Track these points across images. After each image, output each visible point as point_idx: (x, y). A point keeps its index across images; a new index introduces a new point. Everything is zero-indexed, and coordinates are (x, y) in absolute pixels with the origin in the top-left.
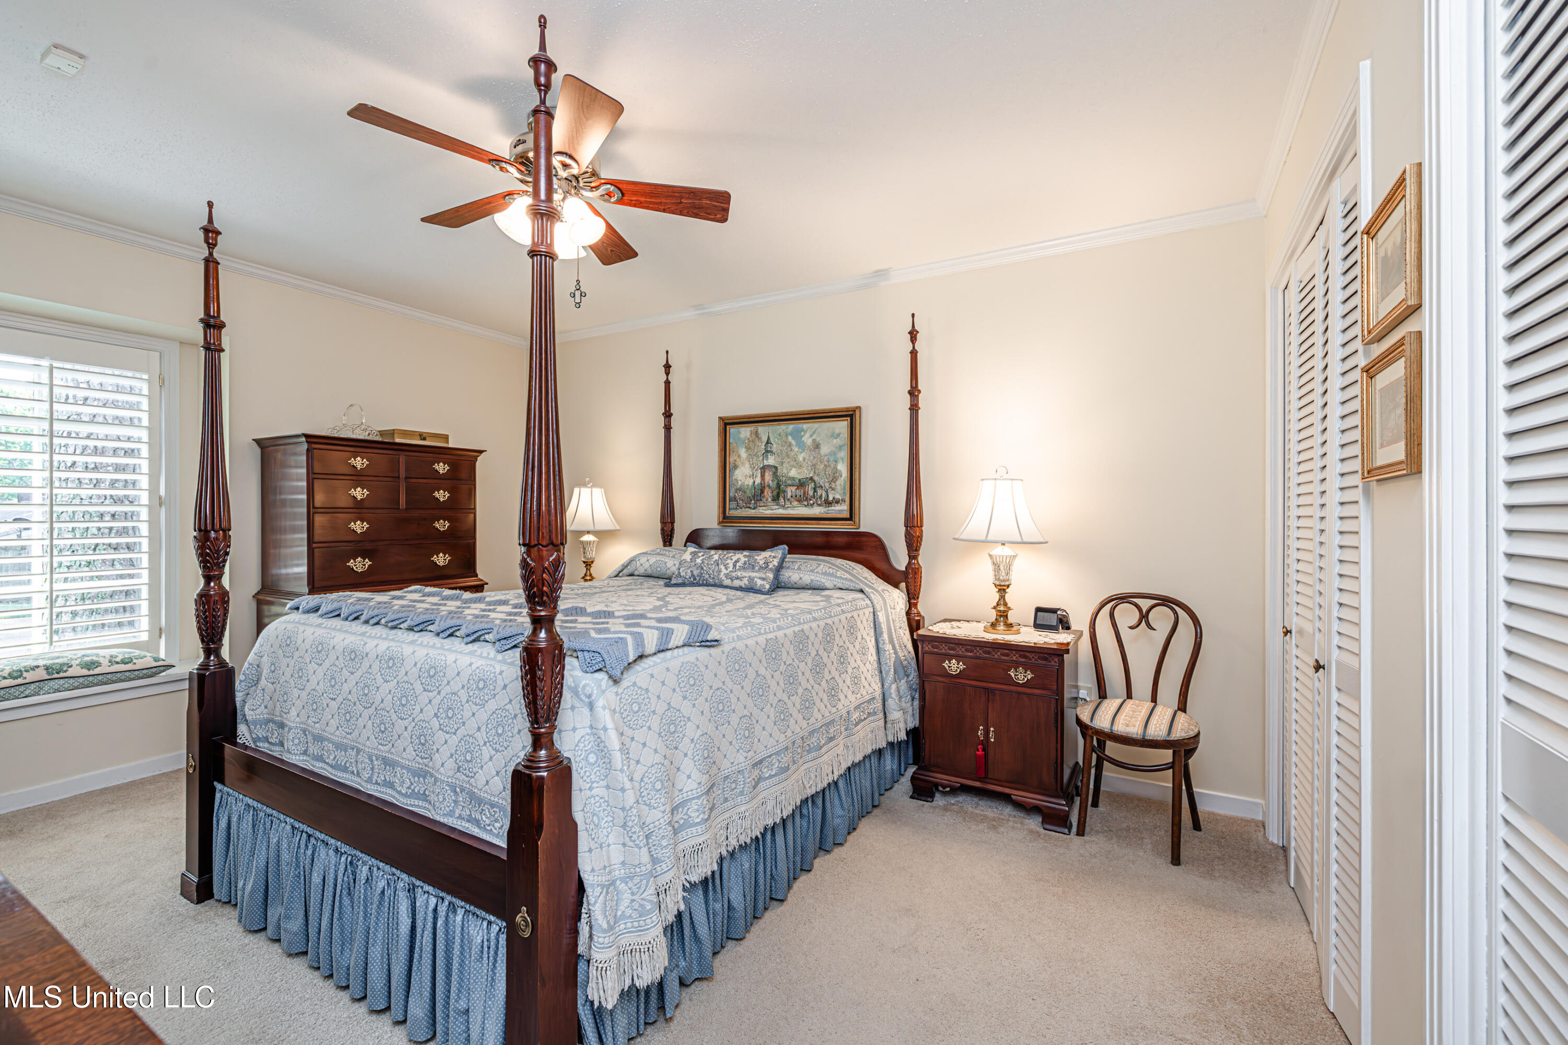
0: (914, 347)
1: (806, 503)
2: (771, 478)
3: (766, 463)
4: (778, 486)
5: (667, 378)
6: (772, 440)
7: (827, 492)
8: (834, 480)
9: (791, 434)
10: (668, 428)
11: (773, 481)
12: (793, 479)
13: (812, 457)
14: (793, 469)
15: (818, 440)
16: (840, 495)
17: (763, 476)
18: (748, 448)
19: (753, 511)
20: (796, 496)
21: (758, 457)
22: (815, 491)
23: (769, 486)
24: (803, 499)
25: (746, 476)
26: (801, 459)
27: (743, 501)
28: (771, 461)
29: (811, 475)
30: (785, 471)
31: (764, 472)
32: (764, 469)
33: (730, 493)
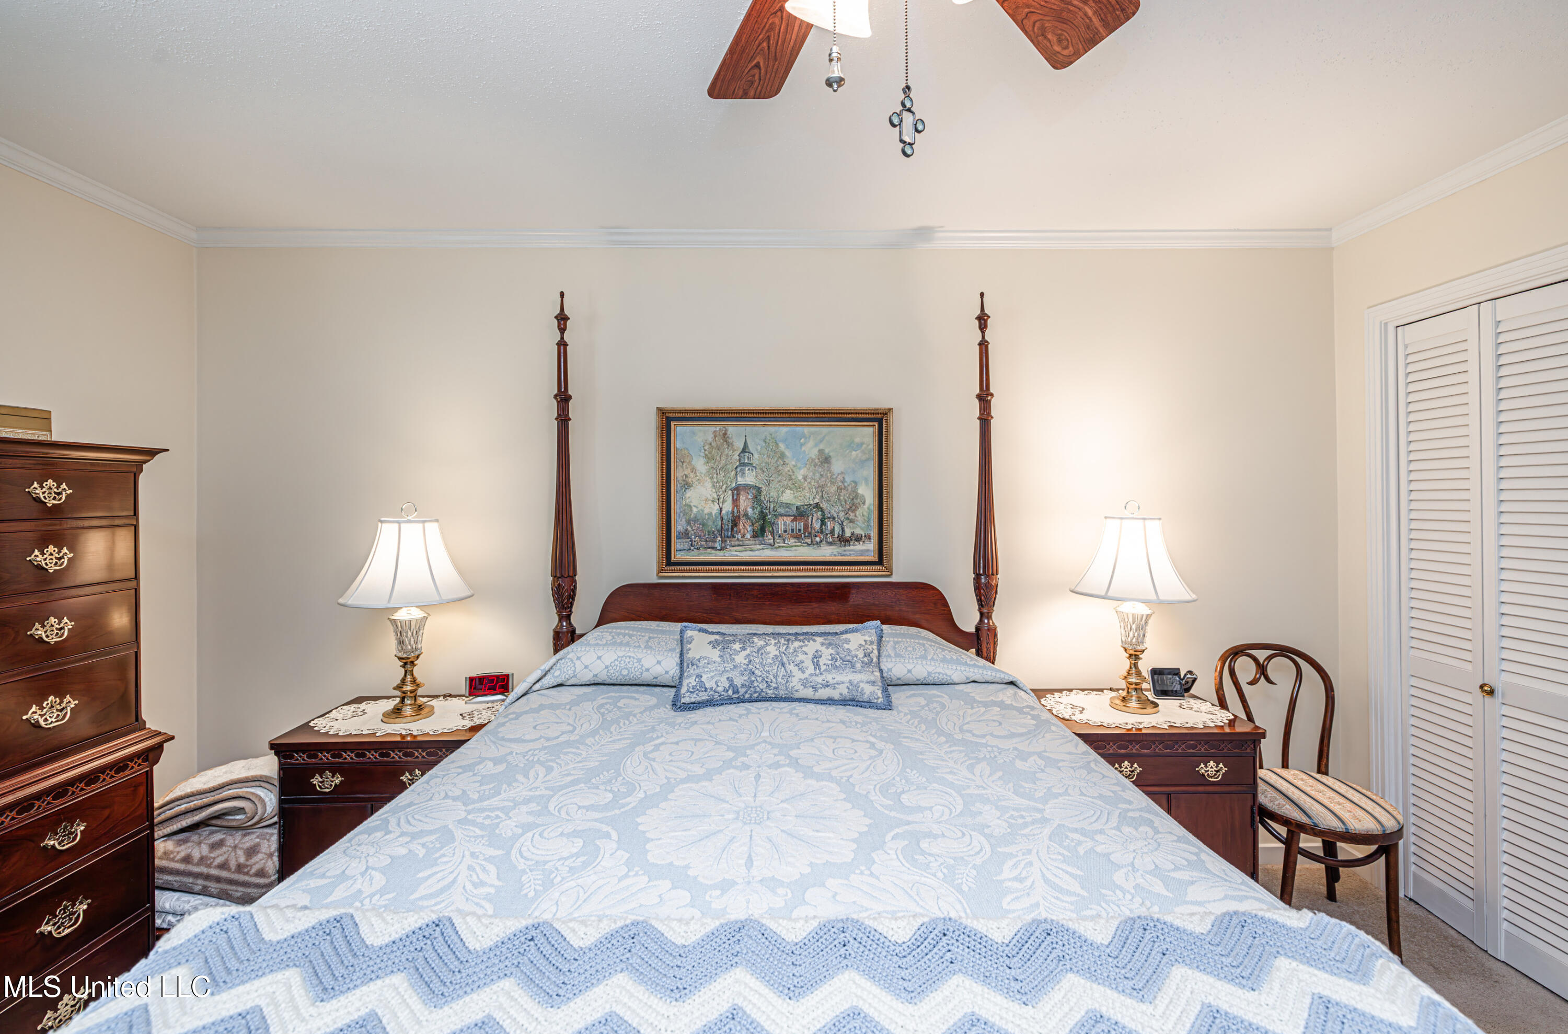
0: (983, 337)
1: (809, 541)
2: (750, 504)
3: (741, 481)
4: (763, 516)
5: (562, 338)
6: (751, 448)
7: (842, 525)
8: (853, 507)
9: (785, 441)
10: (563, 420)
11: (753, 508)
12: (788, 505)
13: (817, 476)
14: (788, 491)
15: (827, 451)
16: (862, 529)
17: (735, 502)
18: (709, 458)
19: (721, 553)
20: (792, 530)
21: (727, 472)
22: (823, 523)
23: (746, 515)
24: (804, 535)
25: (706, 500)
26: (800, 477)
27: (699, 536)
28: (749, 478)
29: (816, 501)
30: (773, 494)
31: (738, 494)
32: (737, 490)
33: (679, 525)
